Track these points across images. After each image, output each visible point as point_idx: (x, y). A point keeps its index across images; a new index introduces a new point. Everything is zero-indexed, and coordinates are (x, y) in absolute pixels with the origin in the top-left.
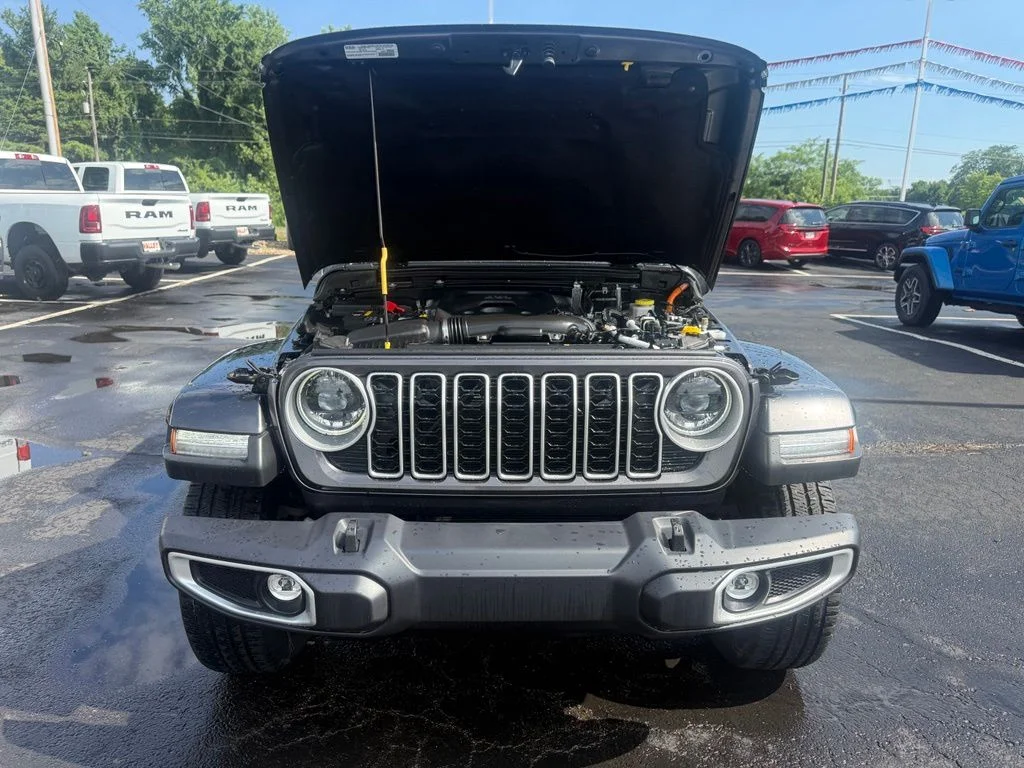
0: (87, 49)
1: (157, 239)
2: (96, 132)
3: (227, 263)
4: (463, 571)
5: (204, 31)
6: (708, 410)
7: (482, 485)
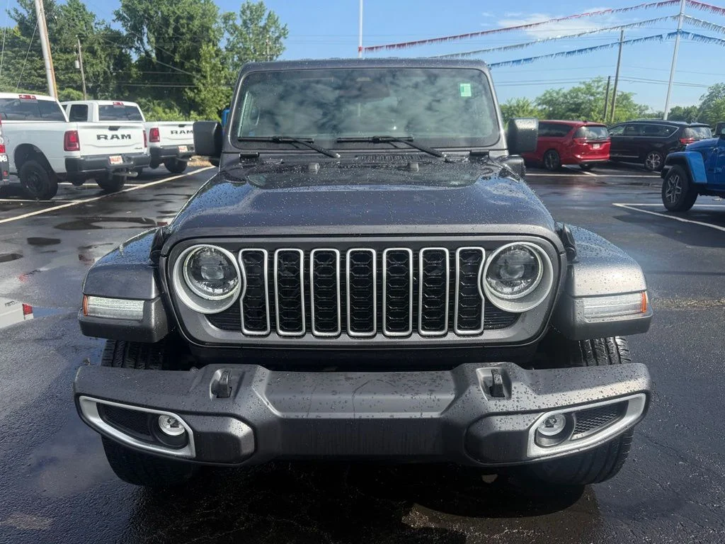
0: (77, 23)
1: (120, 154)
2: (84, 82)
3: (173, 173)
4: (317, 414)
5: (159, 8)
6: (524, 277)
7: (334, 340)
